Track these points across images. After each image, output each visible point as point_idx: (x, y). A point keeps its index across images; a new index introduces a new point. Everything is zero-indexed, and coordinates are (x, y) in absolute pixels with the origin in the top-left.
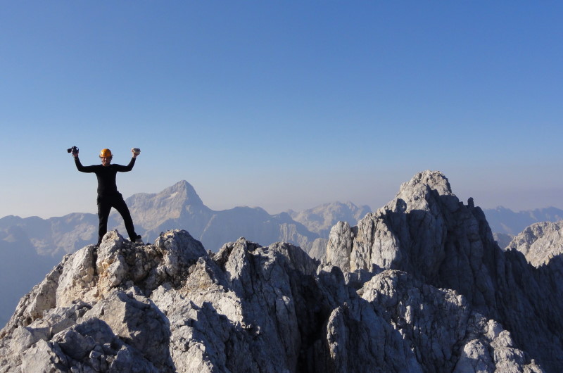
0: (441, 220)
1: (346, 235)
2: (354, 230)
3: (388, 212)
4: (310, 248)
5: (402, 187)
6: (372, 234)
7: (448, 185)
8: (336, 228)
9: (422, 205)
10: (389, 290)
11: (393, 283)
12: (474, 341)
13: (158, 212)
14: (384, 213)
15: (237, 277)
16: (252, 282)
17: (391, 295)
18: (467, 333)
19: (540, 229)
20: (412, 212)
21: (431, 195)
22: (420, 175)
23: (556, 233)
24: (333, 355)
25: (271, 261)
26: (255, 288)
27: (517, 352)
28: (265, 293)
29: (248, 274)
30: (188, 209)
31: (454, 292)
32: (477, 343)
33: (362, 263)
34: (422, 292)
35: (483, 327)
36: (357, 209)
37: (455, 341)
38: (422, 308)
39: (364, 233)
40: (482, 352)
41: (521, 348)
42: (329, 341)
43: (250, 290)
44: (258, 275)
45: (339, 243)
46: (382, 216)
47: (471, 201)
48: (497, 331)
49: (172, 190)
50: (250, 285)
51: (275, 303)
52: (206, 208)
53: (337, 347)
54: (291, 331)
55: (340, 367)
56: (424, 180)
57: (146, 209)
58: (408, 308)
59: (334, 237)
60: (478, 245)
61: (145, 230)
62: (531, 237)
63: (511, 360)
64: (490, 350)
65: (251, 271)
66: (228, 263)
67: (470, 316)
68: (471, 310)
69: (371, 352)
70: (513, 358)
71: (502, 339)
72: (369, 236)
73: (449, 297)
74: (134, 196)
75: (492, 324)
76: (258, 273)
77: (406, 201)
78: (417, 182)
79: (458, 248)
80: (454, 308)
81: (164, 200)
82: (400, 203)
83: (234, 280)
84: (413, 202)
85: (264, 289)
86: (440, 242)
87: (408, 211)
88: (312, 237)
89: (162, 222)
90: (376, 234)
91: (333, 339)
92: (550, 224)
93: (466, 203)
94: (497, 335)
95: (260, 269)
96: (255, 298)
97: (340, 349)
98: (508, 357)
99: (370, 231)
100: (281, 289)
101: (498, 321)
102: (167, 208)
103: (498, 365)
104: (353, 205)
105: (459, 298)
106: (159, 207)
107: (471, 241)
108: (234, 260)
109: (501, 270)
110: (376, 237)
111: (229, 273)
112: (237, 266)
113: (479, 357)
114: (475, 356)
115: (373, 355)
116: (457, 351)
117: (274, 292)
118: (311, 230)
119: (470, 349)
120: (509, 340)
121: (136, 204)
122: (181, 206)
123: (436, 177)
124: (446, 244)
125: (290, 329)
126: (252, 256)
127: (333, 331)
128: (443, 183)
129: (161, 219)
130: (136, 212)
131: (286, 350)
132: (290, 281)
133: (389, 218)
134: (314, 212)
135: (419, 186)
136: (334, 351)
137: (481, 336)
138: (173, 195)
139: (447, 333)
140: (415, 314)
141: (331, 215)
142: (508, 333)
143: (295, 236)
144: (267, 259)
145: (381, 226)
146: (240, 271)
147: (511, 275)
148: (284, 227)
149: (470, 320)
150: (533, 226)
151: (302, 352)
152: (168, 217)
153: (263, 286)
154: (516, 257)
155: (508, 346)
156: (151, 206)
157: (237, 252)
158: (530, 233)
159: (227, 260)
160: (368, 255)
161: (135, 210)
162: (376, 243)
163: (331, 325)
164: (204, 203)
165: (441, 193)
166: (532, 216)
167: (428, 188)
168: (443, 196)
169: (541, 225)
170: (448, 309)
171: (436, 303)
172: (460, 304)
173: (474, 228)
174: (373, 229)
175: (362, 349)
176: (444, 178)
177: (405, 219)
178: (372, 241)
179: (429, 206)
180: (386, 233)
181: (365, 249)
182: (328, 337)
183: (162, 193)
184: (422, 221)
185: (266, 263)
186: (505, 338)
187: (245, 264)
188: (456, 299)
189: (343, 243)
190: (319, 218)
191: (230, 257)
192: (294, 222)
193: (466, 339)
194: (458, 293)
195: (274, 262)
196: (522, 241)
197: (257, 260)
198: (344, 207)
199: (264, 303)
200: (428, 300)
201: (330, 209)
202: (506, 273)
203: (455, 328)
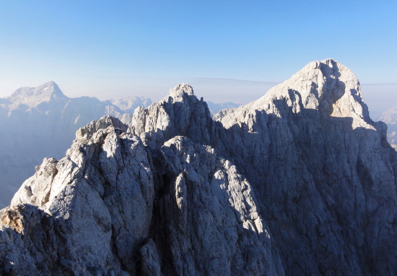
0: (189, 107)
1: (142, 113)
2: (147, 112)
3: (165, 102)
4: (121, 118)
5: (170, 90)
6: (157, 113)
7: (192, 90)
8: (137, 110)
9: (181, 100)
10: (178, 146)
11: (181, 143)
12: (219, 171)
13: (37, 97)
14: (163, 103)
15: (113, 156)
16: (123, 158)
17: (180, 149)
18: (216, 167)
19: (226, 111)
20: (176, 103)
21: (185, 95)
22: (180, 85)
23: (232, 114)
24: (180, 206)
25: (136, 143)
26: (125, 163)
27: (239, 176)
28: (133, 166)
29: (120, 153)
30: (54, 96)
31: (210, 147)
32: (221, 172)
33: (151, 128)
34: (195, 148)
35: (223, 164)
36: (144, 100)
37: (210, 172)
38: (195, 155)
39: (153, 113)
40: (223, 176)
41: (240, 173)
42: (177, 197)
43: (122, 164)
44: (126, 153)
45: (139, 117)
46: (162, 105)
47: (202, 98)
48: (230, 166)
49: (45, 86)
50: (122, 161)
51: (139, 172)
52: (65, 97)
53: (182, 200)
54: (150, 191)
55: (183, 212)
56: (181, 88)
57: (29, 96)
58: (188, 156)
59: (136, 113)
60: (205, 119)
61: (29, 107)
62: (222, 115)
63: (236, 179)
64: (226, 175)
65: (122, 150)
66: (104, 145)
67: (218, 159)
68: (218, 155)
69: (201, 200)
70: (237, 178)
71: (232, 170)
72: (156, 115)
73: (207, 150)
74: (21, 88)
75: (227, 162)
76: (127, 151)
77: (173, 98)
78: (178, 89)
79: (195, 121)
80: (210, 155)
81: (40, 91)
82: (170, 98)
83: (110, 158)
84: (176, 98)
85: (132, 162)
86: (188, 118)
87: (174, 102)
88: (122, 113)
89: (39, 103)
90: (159, 113)
91: (180, 195)
92: (230, 110)
93: (200, 100)
94: (229, 168)
95: (128, 149)
96: (125, 169)
97: (184, 201)
98: (234, 178)
99: (156, 112)
100: (143, 162)
101: (230, 160)
102: (42, 95)
103: (230, 182)
104: (143, 98)
105: (213, 150)
106: (37, 95)
107: (201, 117)
108: (109, 143)
109: (213, 130)
110: (159, 115)
111: (106, 152)
112: (112, 147)
113: (222, 178)
114: (220, 178)
115: (202, 202)
116: (211, 177)
117: (139, 165)
118: (121, 109)
119: (217, 175)
120: (235, 170)
121: (22, 93)
122: (50, 95)
123: (187, 87)
124: (190, 119)
125: (150, 189)
126: (121, 139)
127: (179, 190)
128: (190, 89)
129: (38, 101)
130: (23, 97)
131: (147, 203)
132: (148, 156)
133: (165, 105)
134: (124, 100)
135: (179, 91)
136: (180, 203)
137: (223, 168)
138: (46, 89)
139: (206, 168)
140: (192, 158)
141: (132, 102)
142: (235, 166)
143: (114, 112)
144: (133, 142)
145: (162, 110)
146: (114, 151)
147: (217, 132)
148: (108, 107)
149: (217, 161)
150: (223, 110)
151: (155, 201)
152: (43, 100)
153: (131, 160)
154: (219, 124)
155: (235, 173)
156: (32, 94)
157: (111, 137)
158: (221, 113)
159: (104, 143)
160: (155, 123)
161: (22, 96)
162: (159, 118)
163: (178, 186)
164: (64, 94)
165: (189, 94)
166: (222, 105)
167: (184, 92)
168: (190, 96)
169: (226, 110)
170: (207, 155)
171: (201, 153)
172: (213, 153)
173: (204, 112)
174: (158, 111)
175: (196, 199)
176: (191, 87)
177: (172, 106)
178: (157, 117)
179: (184, 100)
180: (164, 113)
181: (154, 121)
182: (177, 194)
183: (38, 87)
184: (180, 107)
185: (132, 145)
186: (233, 169)
187: (118, 146)
188: (211, 150)
189: (140, 117)
190: (126, 104)
191: (106, 141)
192: (113, 105)
193: (215, 170)
194: (212, 148)
195: (138, 144)
196: (218, 117)
197: (125, 142)
198: (138, 99)
199: (132, 173)
200: (197, 151)
201: (131, 99)
202: (215, 132)
203: (210, 165)
